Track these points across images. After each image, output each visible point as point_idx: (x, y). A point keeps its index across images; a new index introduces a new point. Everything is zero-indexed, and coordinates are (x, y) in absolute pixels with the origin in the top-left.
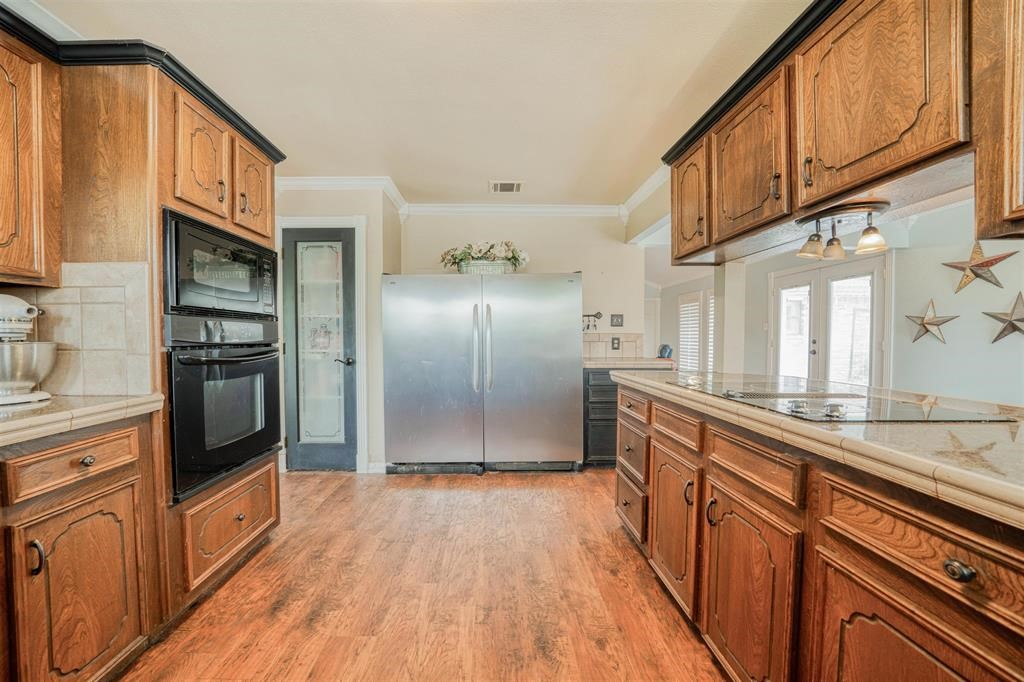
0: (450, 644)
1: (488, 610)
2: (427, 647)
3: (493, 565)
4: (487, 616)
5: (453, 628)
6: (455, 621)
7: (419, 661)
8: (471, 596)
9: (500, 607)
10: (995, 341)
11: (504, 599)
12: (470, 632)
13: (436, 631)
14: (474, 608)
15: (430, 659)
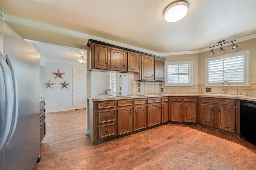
0: (163, 161)
1: (148, 160)
2: (168, 165)
3: (131, 167)
4: (150, 159)
5: (159, 163)
6: (157, 164)
7: (171, 164)
8: (147, 166)
9: (145, 158)
10: (62, 88)
11: (142, 159)
12: (156, 160)
13: (163, 166)
14: (150, 163)
15: (169, 162)
